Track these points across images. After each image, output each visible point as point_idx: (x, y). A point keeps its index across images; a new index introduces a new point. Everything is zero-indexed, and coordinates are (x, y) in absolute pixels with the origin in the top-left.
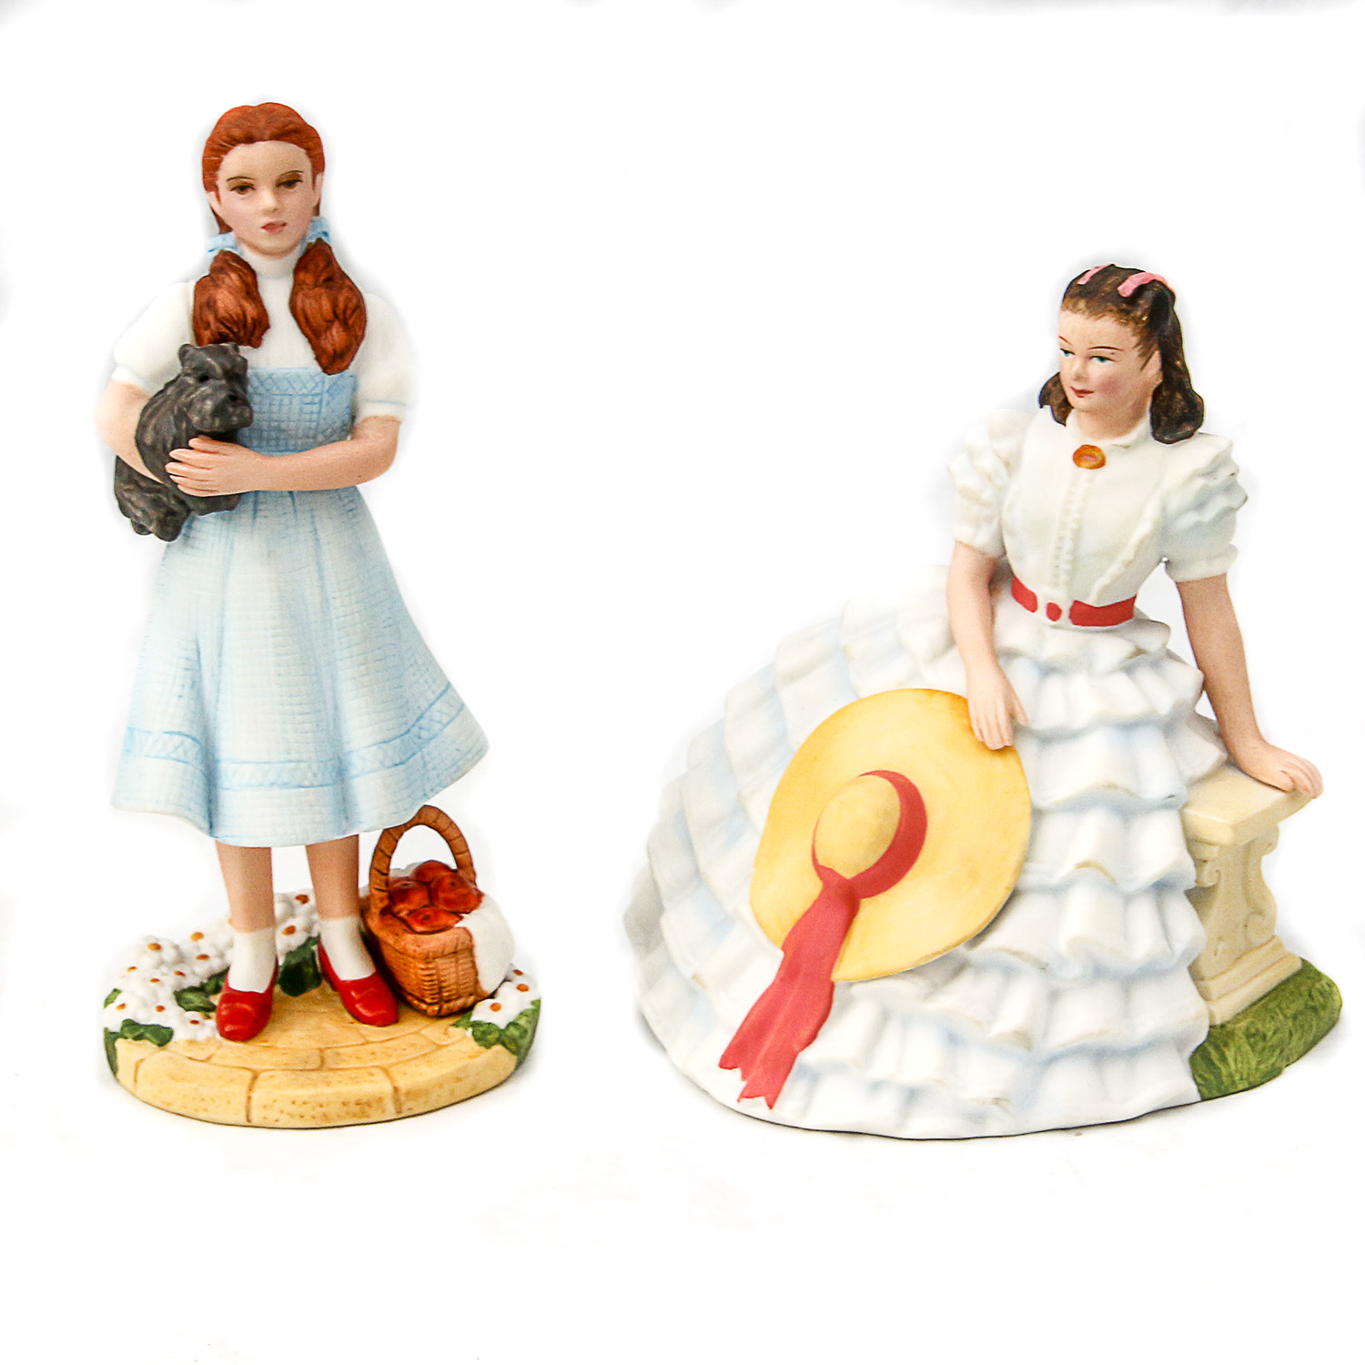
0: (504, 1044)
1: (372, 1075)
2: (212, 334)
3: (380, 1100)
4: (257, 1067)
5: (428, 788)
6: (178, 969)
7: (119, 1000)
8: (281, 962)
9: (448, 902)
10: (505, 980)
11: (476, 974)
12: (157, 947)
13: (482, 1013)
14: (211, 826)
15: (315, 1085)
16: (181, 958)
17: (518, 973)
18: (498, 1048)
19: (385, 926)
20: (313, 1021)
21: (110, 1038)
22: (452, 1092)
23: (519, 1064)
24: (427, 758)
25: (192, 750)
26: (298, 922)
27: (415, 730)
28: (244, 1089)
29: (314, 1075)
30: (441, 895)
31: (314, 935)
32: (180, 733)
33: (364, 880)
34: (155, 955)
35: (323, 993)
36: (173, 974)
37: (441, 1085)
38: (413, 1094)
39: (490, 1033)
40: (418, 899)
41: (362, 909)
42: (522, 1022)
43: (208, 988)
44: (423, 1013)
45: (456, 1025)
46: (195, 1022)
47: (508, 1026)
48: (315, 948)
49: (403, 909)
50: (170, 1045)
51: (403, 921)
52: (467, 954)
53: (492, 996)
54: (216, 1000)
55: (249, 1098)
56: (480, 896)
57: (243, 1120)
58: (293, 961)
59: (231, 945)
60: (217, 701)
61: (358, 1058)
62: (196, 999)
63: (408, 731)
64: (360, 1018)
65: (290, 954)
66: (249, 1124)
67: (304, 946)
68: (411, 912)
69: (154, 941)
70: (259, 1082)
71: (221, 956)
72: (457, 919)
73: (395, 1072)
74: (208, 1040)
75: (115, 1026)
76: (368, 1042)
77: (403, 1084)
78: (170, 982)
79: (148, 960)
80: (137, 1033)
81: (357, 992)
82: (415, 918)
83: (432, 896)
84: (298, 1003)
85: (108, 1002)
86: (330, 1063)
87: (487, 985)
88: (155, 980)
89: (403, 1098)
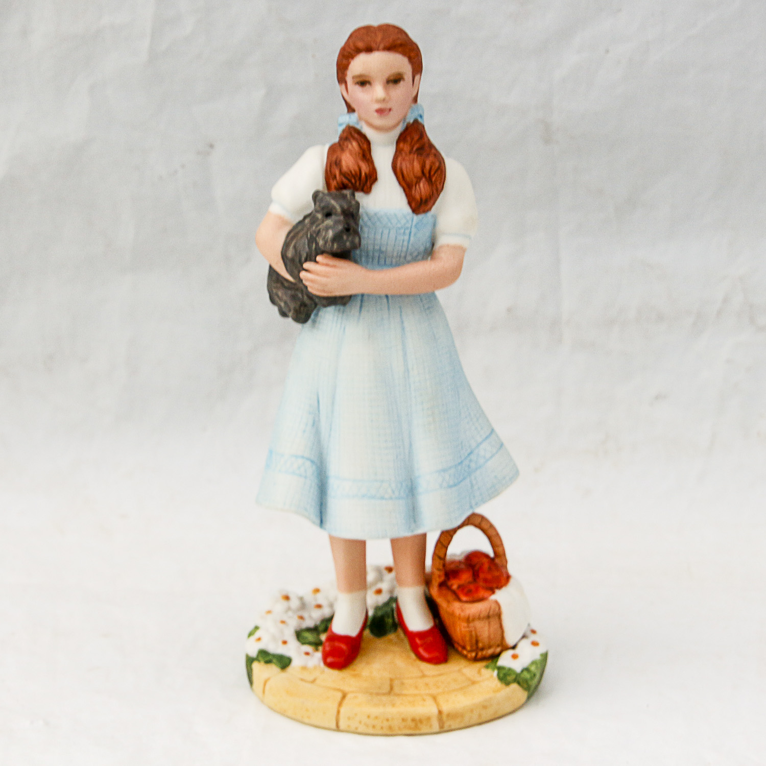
0: (519, 683)
1: (424, 700)
2: (337, 183)
3: (429, 719)
4: (346, 689)
5: (473, 503)
6: (300, 613)
7: (258, 634)
8: (371, 613)
9: (486, 581)
10: (524, 637)
11: (503, 632)
12: (287, 598)
13: (505, 660)
14: (322, 522)
15: (384, 705)
16: (303, 606)
17: (534, 632)
18: (514, 686)
19: (440, 594)
20: (389, 658)
21: (250, 661)
22: (480, 716)
23: (529, 697)
24: (474, 482)
25: (310, 470)
26: (384, 586)
27: (466, 462)
28: (335, 705)
29: (384, 698)
30: (482, 576)
31: (395, 595)
32: (303, 457)
33: (429, 562)
34: (285, 604)
35: (398, 636)
36: (296, 617)
37: (472, 711)
38: (452, 716)
39: (509, 675)
40: (466, 577)
41: (427, 581)
42: (533, 668)
43: (321, 629)
44: (465, 657)
45: (487, 667)
46: (307, 654)
47: (522, 671)
48: (394, 605)
49: (455, 584)
50: (290, 669)
51: (454, 593)
52: (497, 617)
53: (514, 647)
54: (323, 637)
55: (338, 712)
56: (508, 577)
57: (334, 726)
58: (380, 613)
59: (336, 599)
60: (330, 435)
61: (416, 687)
62: (310, 637)
63: (461, 462)
64: (421, 658)
65: (377, 608)
66: (338, 729)
67: (387, 604)
68: (459, 587)
69: (284, 593)
70: (346, 701)
71: (331, 605)
72: (491, 592)
73: (441, 699)
74: (315, 668)
75: (253, 653)
76: (424, 676)
77: (446, 708)
78: (293, 624)
79: (280, 607)
80: (267, 659)
81: (420, 639)
82: (463, 590)
83: (476, 575)
84: (380, 643)
85: (250, 634)
86: (396, 689)
87: (510, 640)
88: (283, 622)
89: (444, 718)
